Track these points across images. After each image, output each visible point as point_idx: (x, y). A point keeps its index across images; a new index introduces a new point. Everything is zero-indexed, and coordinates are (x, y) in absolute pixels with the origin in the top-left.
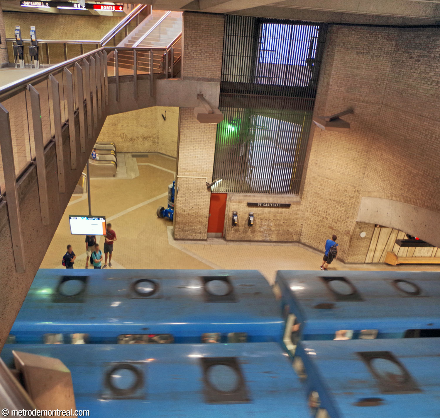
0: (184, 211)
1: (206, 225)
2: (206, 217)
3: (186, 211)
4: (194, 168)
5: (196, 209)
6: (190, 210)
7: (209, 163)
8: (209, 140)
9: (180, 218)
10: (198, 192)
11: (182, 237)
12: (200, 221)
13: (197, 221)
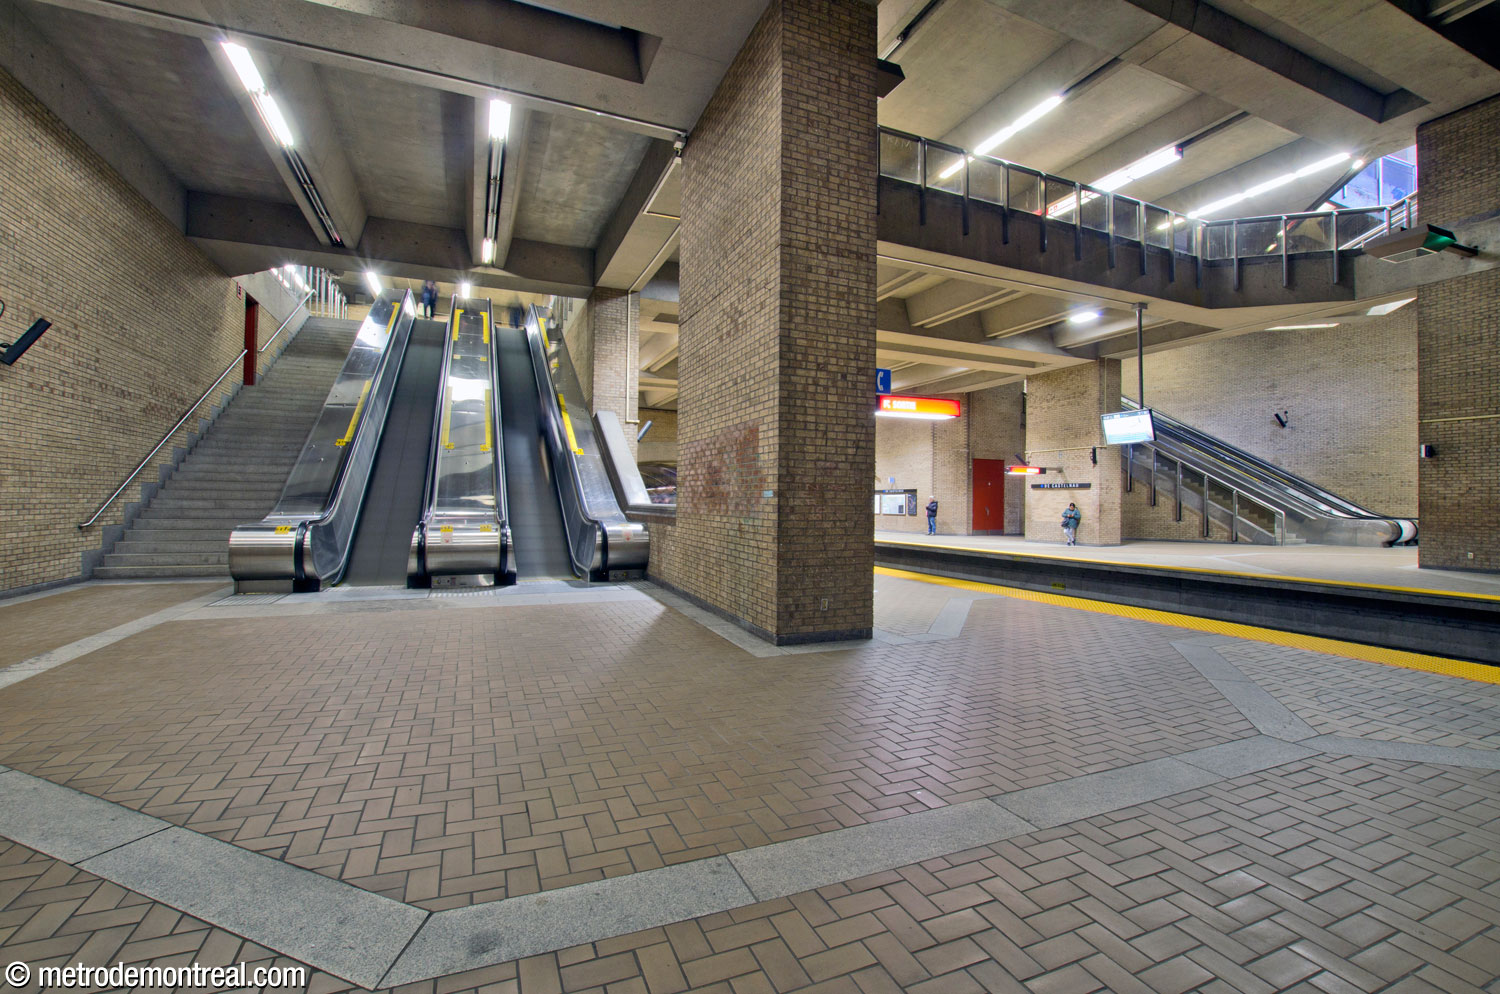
0: (1444, 499)
3: (1452, 498)
4: (1464, 398)
5: (1482, 492)
9: (1431, 514)
10: (1486, 451)
11: (1441, 560)
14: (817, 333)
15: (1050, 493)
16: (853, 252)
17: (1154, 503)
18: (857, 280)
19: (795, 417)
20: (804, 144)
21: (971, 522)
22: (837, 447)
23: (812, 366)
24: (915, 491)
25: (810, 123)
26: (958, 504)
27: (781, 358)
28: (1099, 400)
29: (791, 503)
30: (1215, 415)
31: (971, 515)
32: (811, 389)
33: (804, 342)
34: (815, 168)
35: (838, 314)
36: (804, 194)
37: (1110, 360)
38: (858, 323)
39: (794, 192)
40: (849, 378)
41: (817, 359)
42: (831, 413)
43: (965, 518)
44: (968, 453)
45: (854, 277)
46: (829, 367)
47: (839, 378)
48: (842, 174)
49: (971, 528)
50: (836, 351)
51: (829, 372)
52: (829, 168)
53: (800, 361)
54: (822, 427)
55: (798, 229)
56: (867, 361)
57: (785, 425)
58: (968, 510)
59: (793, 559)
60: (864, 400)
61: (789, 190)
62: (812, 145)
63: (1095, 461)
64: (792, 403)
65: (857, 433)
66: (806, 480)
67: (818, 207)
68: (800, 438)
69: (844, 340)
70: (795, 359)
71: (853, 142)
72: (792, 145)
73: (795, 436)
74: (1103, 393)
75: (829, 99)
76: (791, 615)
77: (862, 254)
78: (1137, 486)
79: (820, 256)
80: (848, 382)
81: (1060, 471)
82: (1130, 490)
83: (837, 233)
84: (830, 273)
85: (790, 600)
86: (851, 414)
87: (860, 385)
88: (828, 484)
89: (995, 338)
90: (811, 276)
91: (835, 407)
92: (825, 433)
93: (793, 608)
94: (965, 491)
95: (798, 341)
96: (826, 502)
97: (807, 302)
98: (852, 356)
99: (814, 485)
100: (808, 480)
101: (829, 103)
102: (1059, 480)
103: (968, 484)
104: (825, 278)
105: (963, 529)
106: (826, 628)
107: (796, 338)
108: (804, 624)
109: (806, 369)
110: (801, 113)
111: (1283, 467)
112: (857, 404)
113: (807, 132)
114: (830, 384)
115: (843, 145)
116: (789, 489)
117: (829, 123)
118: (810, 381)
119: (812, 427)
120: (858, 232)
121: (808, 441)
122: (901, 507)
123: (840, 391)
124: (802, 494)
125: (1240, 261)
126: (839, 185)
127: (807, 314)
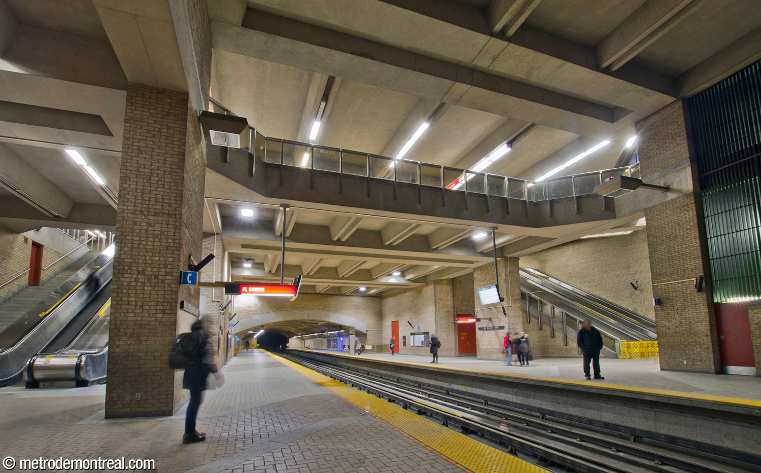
0: (669, 329)
1: (708, 348)
2: (707, 336)
3: (672, 329)
4: (672, 270)
5: (686, 324)
6: (677, 327)
7: (694, 259)
8: (688, 231)
9: (663, 338)
10: (686, 301)
11: (671, 366)
12: (696, 342)
13: (692, 342)
14: (139, 255)
15: (487, 332)
16: (165, 214)
17: (553, 336)
18: (168, 227)
19: (122, 299)
20: (136, 162)
21: (458, 349)
22: (150, 313)
23: (136, 272)
24: (428, 333)
25: (140, 152)
26: (448, 340)
27: (114, 269)
28: (505, 279)
29: (117, 342)
30: (599, 285)
31: (458, 346)
32: (133, 284)
33: (130, 260)
34: (143, 173)
35: (153, 245)
36: (134, 187)
37: (511, 258)
38: (167, 249)
39: (128, 186)
40: (160, 277)
41: (138, 268)
42: (146, 296)
43: (454, 347)
44: (454, 311)
45: (166, 226)
46: (146, 272)
47: (153, 278)
48: (160, 176)
49: (458, 353)
50: (151, 264)
51: (145, 275)
52: (151, 173)
53: (127, 270)
54: (140, 303)
55: (129, 204)
56: (172, 268)
57: (115, 302)
58: (455, 343)
59: (117, 372)
60: (170, 289)
61: (124, 186)
62: (141, 162)
63: (505, 314)
64: (120, 291)
65: (164, 306)
66: (128, 331)
67: (143, 193)
68: (125, 309)
69: (157, 258)
70: (124, 269)
71: (168, 159)
72: (128, 163)
73: (121, 308)
74: (508, 276)
75: (154, 140)
76: (115, 402)
77: (172, 214)
78: (544, 326)
79: (143, 217)
80: (158, 280)
81: (490, 319)
82: (541, 329)
83: (155, 205)
84: (149, 225)
85: (115, 394)
86: (160, 296)
87: (167, 281)
88: (142, 333)
89: (437, 249)
90: (136, 227)
91: (149, 293)
92: (142, 306)
93: (116, 399)
94: (453, 332)
95: (126, 260)
96: (141, 342)
97: (133, 240)
98: (162, 266)
99: (133, 333)
100: (129, 331)
101: (153, 141)
102: (490, 325)
103: (455, 328)
104: (146, 228)
105: (453, 353)
106: (139, 410)
107: (124, 259)
108: (123, 407)
109: (130, 273)
110: (135, 147)
111: (638, 313)
112: (164, 291)
113: (138, 156)
114: (146, 281)
115: (162, 162)
116: (116, 336)
117: (153, 151)
118: (133, 280)
119: (134, 303)
120: (169, 204)
121: (130, 311)
122: (422, 342)
123: (153, 284)
124: (125, 338)
125: (551, 201)
126: (157, 181)
127: (132, 247)
